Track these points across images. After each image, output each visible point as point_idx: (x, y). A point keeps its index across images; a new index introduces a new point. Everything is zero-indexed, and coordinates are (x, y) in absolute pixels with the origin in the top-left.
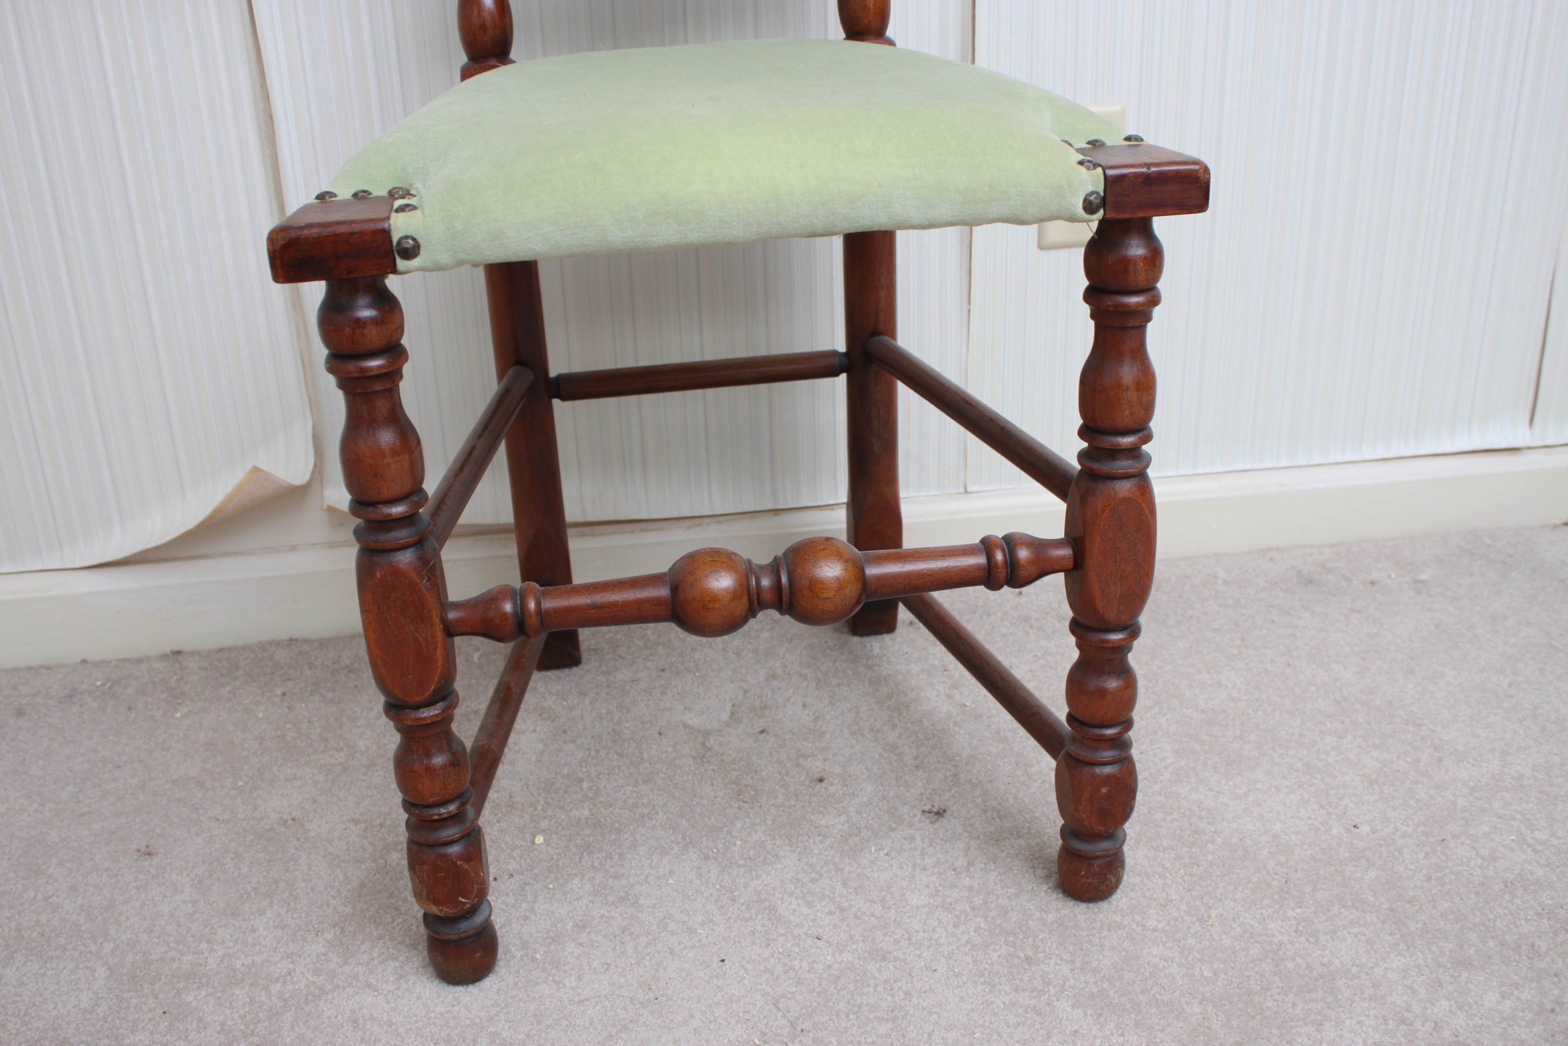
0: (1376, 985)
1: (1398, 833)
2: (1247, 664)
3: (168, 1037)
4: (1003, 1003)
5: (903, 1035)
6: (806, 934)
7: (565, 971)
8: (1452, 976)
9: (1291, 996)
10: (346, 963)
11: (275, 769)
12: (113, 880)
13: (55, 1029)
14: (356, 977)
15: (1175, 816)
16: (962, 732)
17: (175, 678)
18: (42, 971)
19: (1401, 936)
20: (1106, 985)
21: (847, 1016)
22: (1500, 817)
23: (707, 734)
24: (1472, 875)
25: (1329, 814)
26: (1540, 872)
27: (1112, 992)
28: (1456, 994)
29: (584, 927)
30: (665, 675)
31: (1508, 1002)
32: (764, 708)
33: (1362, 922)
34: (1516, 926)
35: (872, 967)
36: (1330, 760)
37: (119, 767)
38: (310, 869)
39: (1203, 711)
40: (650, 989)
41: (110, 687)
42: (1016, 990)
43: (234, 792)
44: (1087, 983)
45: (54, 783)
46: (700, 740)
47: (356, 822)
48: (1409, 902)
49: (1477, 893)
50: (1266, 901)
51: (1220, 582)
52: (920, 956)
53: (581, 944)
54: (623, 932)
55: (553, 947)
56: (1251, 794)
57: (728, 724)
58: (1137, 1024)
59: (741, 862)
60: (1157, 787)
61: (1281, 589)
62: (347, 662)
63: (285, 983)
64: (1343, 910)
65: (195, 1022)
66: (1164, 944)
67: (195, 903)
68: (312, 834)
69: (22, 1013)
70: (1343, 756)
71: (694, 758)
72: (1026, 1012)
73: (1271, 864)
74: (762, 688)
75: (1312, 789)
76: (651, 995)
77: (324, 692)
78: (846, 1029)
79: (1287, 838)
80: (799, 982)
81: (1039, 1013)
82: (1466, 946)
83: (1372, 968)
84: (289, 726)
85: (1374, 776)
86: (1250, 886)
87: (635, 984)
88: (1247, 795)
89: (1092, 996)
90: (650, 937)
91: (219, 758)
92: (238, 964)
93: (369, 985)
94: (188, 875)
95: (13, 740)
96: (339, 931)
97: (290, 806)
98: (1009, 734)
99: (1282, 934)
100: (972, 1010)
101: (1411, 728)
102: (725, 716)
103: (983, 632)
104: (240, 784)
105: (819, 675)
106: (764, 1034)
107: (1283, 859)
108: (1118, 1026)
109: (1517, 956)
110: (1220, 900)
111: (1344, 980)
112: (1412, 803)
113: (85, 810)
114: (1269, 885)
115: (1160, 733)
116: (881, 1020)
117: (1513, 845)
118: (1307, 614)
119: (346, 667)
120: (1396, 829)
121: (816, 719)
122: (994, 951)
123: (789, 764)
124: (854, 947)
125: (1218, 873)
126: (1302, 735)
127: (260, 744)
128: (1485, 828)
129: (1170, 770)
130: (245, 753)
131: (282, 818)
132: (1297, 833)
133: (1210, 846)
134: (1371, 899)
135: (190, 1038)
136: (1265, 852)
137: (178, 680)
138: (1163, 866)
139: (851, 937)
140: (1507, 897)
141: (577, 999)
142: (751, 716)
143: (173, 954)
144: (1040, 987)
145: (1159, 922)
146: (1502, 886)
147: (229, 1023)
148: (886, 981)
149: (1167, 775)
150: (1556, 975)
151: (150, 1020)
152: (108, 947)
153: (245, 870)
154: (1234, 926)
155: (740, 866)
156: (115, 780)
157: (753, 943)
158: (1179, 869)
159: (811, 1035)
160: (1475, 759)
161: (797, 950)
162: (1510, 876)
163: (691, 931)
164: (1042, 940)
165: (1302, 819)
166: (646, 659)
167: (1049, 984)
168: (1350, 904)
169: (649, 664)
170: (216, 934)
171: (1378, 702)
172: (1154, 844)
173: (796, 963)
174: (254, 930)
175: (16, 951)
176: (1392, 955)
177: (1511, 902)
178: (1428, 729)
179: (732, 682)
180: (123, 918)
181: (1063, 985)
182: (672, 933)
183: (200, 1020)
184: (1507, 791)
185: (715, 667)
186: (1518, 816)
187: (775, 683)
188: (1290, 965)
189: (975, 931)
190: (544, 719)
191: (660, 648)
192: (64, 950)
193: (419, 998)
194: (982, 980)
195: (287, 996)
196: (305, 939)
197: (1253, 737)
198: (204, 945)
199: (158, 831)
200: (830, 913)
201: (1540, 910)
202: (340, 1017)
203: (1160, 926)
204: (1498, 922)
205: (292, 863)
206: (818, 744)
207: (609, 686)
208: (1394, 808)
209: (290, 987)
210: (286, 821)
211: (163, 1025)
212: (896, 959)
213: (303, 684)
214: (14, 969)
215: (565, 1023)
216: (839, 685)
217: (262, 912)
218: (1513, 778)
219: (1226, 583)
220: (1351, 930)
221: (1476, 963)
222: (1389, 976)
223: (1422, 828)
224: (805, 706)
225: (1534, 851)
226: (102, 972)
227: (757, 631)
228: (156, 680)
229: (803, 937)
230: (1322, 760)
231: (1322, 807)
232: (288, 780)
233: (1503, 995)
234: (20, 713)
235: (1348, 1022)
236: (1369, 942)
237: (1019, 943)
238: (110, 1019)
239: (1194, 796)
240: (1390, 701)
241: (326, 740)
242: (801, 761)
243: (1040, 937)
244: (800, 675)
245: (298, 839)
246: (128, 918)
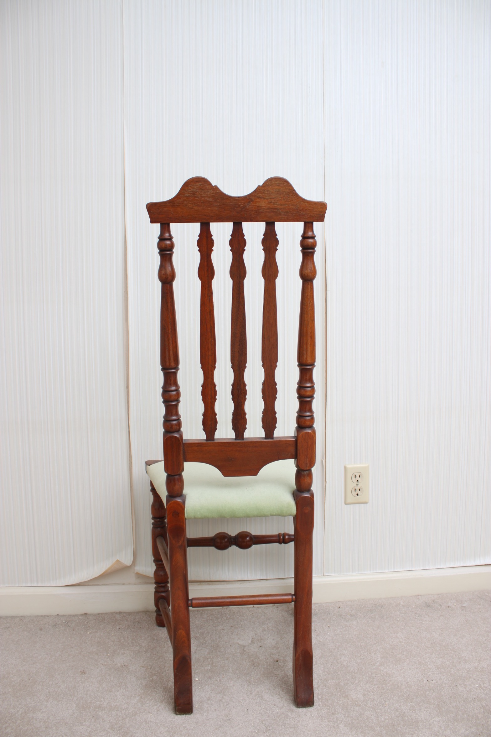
0: (430, 725)
1: (444, 683)
2: (406, 631)
3: (95, 723)
4: (325, 725)
5: (297, 732)
6: (271, 704)
7: (204, 711)
8: (452, 724)
9: (405, 726)
10: (143, 706)
11: (118, 651)
12: (74, 680)
13: (63, 720)
14: (146, 710)
15: (379, 675)
16: (319, 649)
17: (86, 622)
18: (57, 704)
19: (440, 712)
20: (354, 721)
21: (282, 726)
22: (475, 680)
23: (244, 647)
24: (464, 696)
25: (424, 676)
26: (484, 696)
27: (355, 723)
28: (453, 729)
29: (209, 699)
30: (233, 628)
31: (467, 732)
32: (261, 640)
33: (429, 707)
34: (474, 711)
35: (289, 714)
36: (427, 661)
37: (72, 647)
38: (130, 680)
39: (391, 645)
40: (228, 717)
41: (67, 623)
42: (329, 721)
43: (107, 657)
44: (348, 720)
45: (54, 651)
46: (242, 648)
47: (143, 667)
48: (443, 703)
49: (464, 701)
50: (402, 701)
51: (401, 605)
52: (303, 711)
53: (208, 704)
54: (220, 701)
55: (200, 705)
56: (402, 670)
57: (250, 644)
58: (361, 732)
59: (254, 683)
60: (374, 667)
61: (420, 608)
62: (138, 620)
63: (126, 711)
64: (424, 704)
65: (102, 720)
66: (371, 711)
67: (99, 687)
68: (130, 670)
69: (53, 715)
70: (431, 660)
71: (240, 653)
72: (331, 727)
73: (405, 690)
74: (261, 634)
75: (420, 669)
76: (228, 718)
77: (131, 629)
78: (281, 730)
79: (411, 683)
80: (269, 717)
81: (334, 728)
82: (458, 716)
83: (430, 720)
84: (122, 638)
85: (439, 666)
86: (398, 696)
87: (223, 715)
88: (401, 670)
89: (349, 724)
90: (227, 703)
91: (101, 647)
92: (112, 705)
93: (149, 712)
94: (96, 680)
95: (40, 638)
96: (140, 697)
97: (124, 661)
98: (333, 650)
99: (405, 710)
100: (316, 726)
101: (453, 652)
102: (250, 642)
103: (328, 619)
104: (109, 654)
105: (278, 630)
106: (258, 730)
107: (408, 689)
108: (356, 732)
109: (472, 719)
110: (389, 700)
111: (421, 723)
112: (449, 674)
113: (64, 659)
114: (404, 696)
115: (377, 651)
116: (291, 727)
117: (477, 688)
118: (427, 616)
119: (137, 621)
120: (443, 682)
121: (277, 644)
122: (324, 711)
123: (268, 656)
124: (284, 708)
125: (389, 692)
126: (419, 653)
127: (114, 643)
128: (470, 682)
129: (379, 662)
130: (109, 645)
131: (121, 665)
132: (414, 682)
133: (388, 684)
134: (433, 701)
135: (101, 724)
136: (404, 687)
137: (87, 622)
138: (374, 689)
139: (284, 705)
140: (472, 702)
141: (207, 718)
142: (258, 642)
143: (94, 701)
144: (335, 721)
145: (371, 705)
146: (472, 699)
147: (111, 721)
148: (293, 718)
149: (378, 664)
150: (482, 725)
151: (89, 719)
152: (75, 698)
153: (112, 679)
154: (392, 707)
155: (253, 684)
156: (71, 651)
157: (256, 706)
158: (378, 691)
159: (271, 731)
160: (470, 662)
161: (268, 708)
162: (474, 697)
163: (239, 702)
164: (337, 708)
165: (416, 678)
166: (227, 623)
167: (338, 720)
168: (426, 702)
169: (227, 625)
170: (105, 696)
171: (444, 644)
172: (372, 683)
173: (268, 711)
174: (116, 696)
175: (49, 698)
176: (436, 717)
177: (473, 704)
178: (458, 653)
179: (252, 631)
180: (79, 691)
181: (342, 720)
182: (234, 702)
183: (103, 719)
184: (478, 672)
185: (247, 626)
186: (480, 679)
187: (265, 632)
188: (406, 718)
189: (318, 705)
190: (196, 640)
191: (231, 620)
192: (63, 698)
193: (163, 716)
194: (319, 718)
195: (127, 714)
196: (131, 699)
197: (405, 653)
198: (102, 699)
199: (86, 666)
200: (278, 698)
201: (481, 706)
202: (142, 721)
203: (371, 706)
204: (468, 710)
205: (125, 678)
206: (277, 651)
207: (216, 631)
208: (443, 676)
209: (127, 712)
210: (123, 666)
211: (93, 720)
212: (296, 712)
213: (125, 626)
214: (49, 703)
215: (204, 725)
216: (284, 634)
217: (118, 691)
218: (481, 668)
219: (403, 606)
220: (425, 710)
221: (460, 720)
222: (434, 723)
223: (451, 682)
224: (273, 639)
225: (483, 690)
226: (74, 705)
227: (260, 616)
228: (81, 622)
229: (270, 704)
230: (424, 661)
231: (422, 674)
232: (122, 654)
233: (466, 730)
234: (41, 629)
235: (421, 734)
236: (430, 713)
237: (330, 709)
238: (78, 718)
239: (385, 670)
240: (448, 644)
241: (133, 643)
242: (272, 655)
243: (337, 707)
244: (272, 630)
245: (127, 671)
246: (80, 691)
